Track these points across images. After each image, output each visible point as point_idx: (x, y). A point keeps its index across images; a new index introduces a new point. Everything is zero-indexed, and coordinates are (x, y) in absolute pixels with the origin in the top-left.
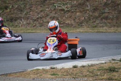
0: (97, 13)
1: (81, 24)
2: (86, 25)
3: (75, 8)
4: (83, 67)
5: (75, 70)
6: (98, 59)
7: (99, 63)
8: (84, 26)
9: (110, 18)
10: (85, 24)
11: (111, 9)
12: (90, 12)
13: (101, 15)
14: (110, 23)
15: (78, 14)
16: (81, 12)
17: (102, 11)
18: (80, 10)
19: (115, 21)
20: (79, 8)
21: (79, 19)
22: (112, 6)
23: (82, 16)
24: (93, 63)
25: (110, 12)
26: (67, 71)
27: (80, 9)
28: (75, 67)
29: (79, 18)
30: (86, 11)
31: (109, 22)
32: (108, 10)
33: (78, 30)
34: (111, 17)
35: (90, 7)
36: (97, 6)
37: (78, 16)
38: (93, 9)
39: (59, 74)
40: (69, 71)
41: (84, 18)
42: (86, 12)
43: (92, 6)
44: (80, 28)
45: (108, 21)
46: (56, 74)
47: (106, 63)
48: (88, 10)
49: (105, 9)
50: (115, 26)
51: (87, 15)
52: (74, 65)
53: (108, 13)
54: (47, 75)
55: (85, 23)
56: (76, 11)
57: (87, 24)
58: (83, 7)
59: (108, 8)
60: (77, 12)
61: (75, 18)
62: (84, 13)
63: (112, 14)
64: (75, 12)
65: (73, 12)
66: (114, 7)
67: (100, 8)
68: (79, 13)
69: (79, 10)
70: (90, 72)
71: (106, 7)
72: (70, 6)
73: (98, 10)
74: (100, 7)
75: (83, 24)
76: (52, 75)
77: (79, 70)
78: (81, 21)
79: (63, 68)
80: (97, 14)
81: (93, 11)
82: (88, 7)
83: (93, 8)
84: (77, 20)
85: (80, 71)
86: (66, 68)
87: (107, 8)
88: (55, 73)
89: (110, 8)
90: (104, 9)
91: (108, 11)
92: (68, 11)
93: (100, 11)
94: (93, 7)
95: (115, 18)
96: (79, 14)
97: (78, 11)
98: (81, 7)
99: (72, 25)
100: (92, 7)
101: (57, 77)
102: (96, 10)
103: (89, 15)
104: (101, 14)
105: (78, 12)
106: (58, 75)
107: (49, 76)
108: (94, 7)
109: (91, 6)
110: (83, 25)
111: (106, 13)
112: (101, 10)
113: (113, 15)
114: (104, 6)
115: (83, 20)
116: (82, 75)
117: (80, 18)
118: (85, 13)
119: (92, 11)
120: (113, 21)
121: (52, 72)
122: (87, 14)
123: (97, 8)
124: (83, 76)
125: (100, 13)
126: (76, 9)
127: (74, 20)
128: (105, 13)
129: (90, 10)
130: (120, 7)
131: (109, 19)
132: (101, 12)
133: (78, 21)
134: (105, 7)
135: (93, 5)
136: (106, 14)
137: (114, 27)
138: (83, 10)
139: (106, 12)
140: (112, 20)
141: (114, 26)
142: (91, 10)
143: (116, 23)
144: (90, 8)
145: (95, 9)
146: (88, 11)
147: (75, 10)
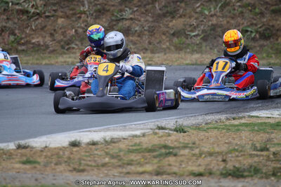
0: (104, 20)
1: (68, 44)
2: (81, 47)
3: (54, 8)
4: (94, 144)
5: (76, 151)
6: (125, 126)
7: (129, 136)
8: (74, 50)
9: (136, 31)
10: (76, 45)
11: (137, 10)
12: (87, 17)
13: (115, 25)
14: (135, 44)
15: (60, 21)
16: (67, 17)
17: (117, 16)
18: (66, 13)
19: (146, 38)
20: (62, 8)
21: (64, 34)
22: (140, 4)
23: (70, 27)
24: (115, 136)
25: (136, 17)
26: (58, 154)
27: (66, 10)
28: (74, 144)
29: (63, 30)
30: (78, 15)
31: (132, 41)
32: (131, 14)
33: (61, 59)
34: (137, 28)
35: (89, 6)
36: (106, 5)
37: (60, 26)
38: (96, 11)
39: (39, 160)
40: (61, 153)
41: (76, 31)
42: (80, 17)
43: (93, 4)
44: (65, 54)
45: (131, 38)
46: (35, 162)
47: (144, 135)
48: (84, 12)
49: (124, 11)
50: (146, 49)
51: (82, 25)
52: (73, 139)
53: (131, 19)
54: (12, 163)
55: (77, 43)
56: (56, 14)
57: (82, 44)
58: (72, 6)
59: (130, 9)
60: (58, 17)
61: (55, 30)
62: (74, 19)
63: (140, 23)
64: (53, 16)
65: (48, 17)
66: (145, 6)
67: (112, 8)
68: (63, 19)
69: (62, 12)
70: (113, 157)
71: (126, 7)
72: (42, 2)
73: (108, 13)
74: (113, 6)
75: (73, 46)
76: (24, 163)
77: (86, 152)
78: (68, 37)
79: (46, 147)
80: (105, 22)
81: (95, 16)
82: (83, 5)
83: (94, 8)
84: (58, 37)
85: (87, 154)
86: (52, 146)
87: (128, 9)
88: (31, 159)
89: (135, 9)
90: (121, 11)
91: (131, 16)
92: (38, 14)
93: (113, 15)
94: (96, 5)
95: (146, 33)
96: (62, 22)
97: (61, 14)
98: (68, 6)
99: (47, 47)
100: (94, 6)
101: (35, 167)
102: (103, 14)
103: (85, 24)
104: (114, 23)
105: (61, 17)
106: (39, 163)
107: (17, 166)
108: (99, 6)
109: (91, 3)
110: (73, 48)
111: (126, 19)
112: (116, 14)
113: (142, 25)
114: (121, 4)
115: (73, 35)
116: (93, 164)
117: (65, 32)
118: (76, 21)
119: (92, 15)
120: (141, 38)
121: (22, 155)
122: (81, 21)
123: (104, 9)
124: (98, 166)
125: (112, 20)
126: (55, 11)
127: (52, 35)
128: (123, 19)
129: (88, 13)
130: (157, 6)
131: (133, 35)
132: (113, 18)
133: (62, 37)
134: (123, 7)
135: (96, 2)
136: (127, 23)
137: (144, 53)
138: (71, 12)
139: (125, 17)
140: (139, 36)
141: (144, 51)
142: (91, 12)
143: (150, 43)
144: (89, 8)
145: (99, 11)
146: (83, 16)
147: (53, 13)
